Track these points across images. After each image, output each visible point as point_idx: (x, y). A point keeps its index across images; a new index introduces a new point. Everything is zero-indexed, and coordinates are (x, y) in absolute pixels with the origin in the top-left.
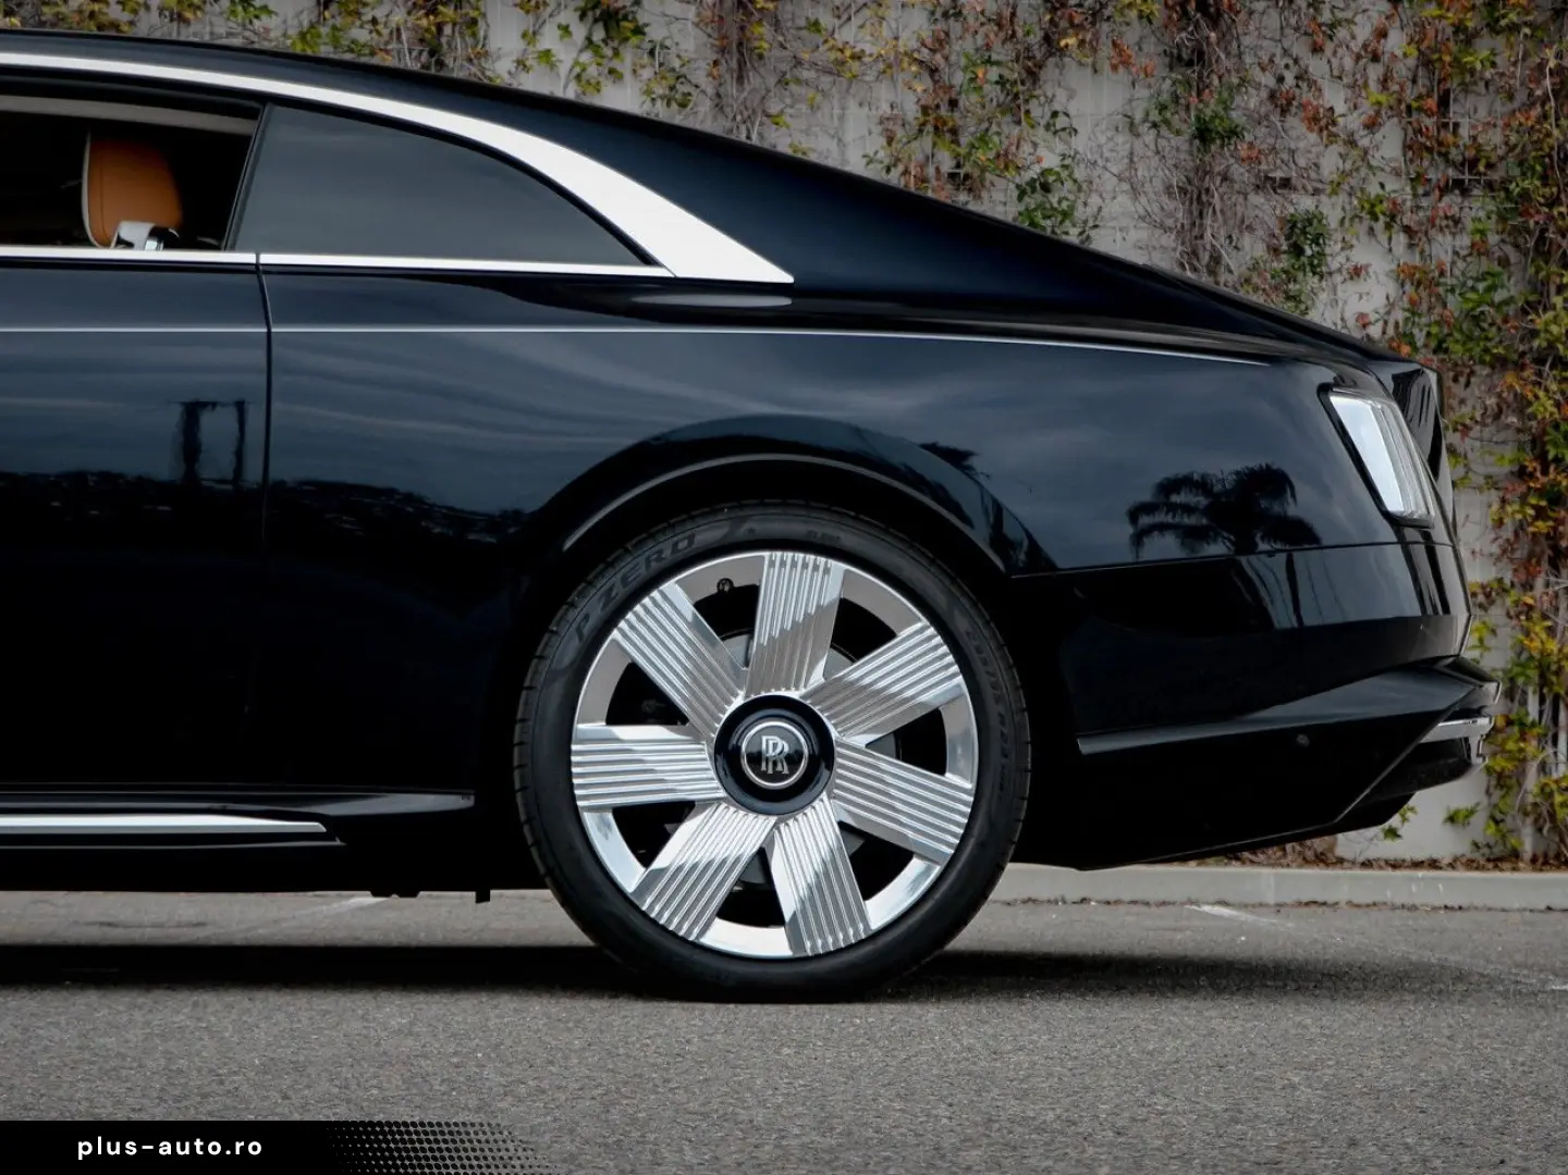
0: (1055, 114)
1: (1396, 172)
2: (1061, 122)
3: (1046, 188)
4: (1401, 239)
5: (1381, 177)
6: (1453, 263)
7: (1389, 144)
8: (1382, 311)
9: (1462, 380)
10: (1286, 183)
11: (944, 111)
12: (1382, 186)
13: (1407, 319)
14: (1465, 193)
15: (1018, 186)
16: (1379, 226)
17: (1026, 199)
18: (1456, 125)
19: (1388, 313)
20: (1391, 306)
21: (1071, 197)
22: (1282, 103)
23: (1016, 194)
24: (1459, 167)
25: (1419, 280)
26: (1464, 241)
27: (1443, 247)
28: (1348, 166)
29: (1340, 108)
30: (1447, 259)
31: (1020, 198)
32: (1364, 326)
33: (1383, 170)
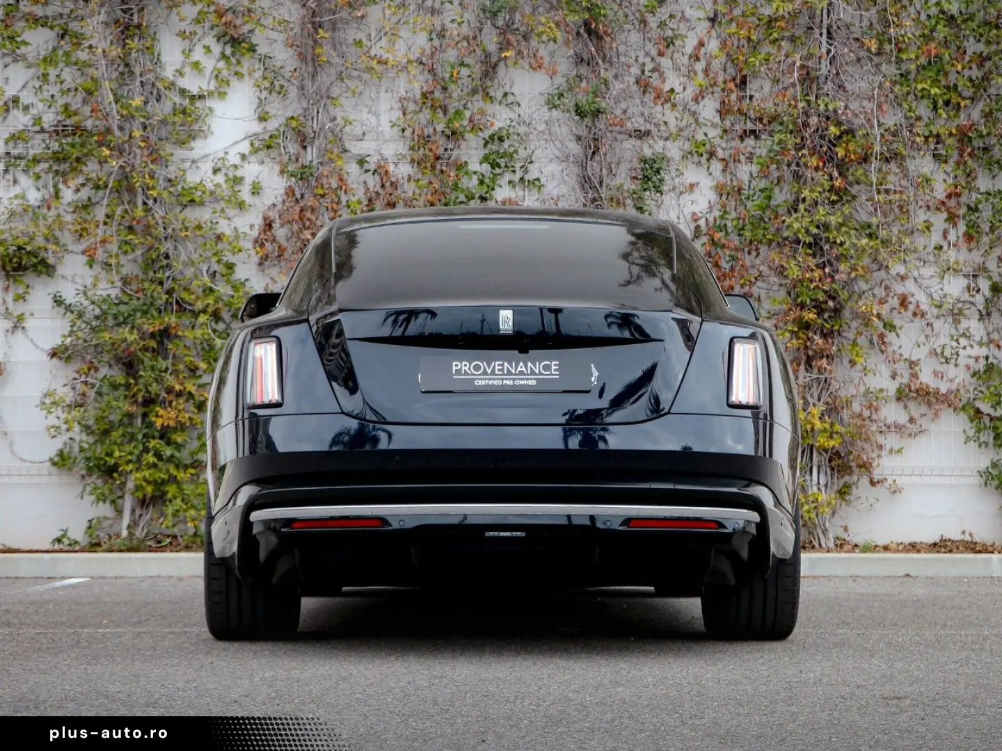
0: (506, 94)
1: (714, 125)
2: (510, 99)
3: (501, 139)
4: (717, 166)
5: (704, 129)
6: (750, 182)
7: (709, 109)
8: (704, 212)
9: (754, 253)
10: (648, 133)
11: (438, 94)
12: (706, 135)
13: (722, 217)
14: (757, 138)
15: (484, 139)
16: (703, 159)
17: (489, 146)
18: (751, 97)
19: (711, 212)
20: (711, 207)
21: (517, 145)
22: (643, 85)
23: (483, 142)
24: (754, 121)
25: (729, 192)
26: (755, 168)
27: (744, 171)
28: (684, 123)
29: (678, 89)
30: (746, 178)
31: (485, 145)
32: (696, 220)
33: (706, 125)
